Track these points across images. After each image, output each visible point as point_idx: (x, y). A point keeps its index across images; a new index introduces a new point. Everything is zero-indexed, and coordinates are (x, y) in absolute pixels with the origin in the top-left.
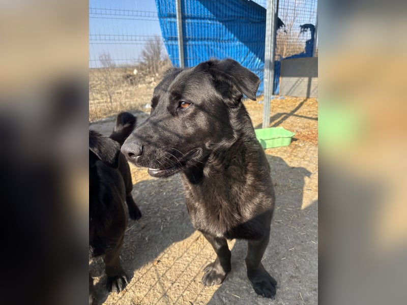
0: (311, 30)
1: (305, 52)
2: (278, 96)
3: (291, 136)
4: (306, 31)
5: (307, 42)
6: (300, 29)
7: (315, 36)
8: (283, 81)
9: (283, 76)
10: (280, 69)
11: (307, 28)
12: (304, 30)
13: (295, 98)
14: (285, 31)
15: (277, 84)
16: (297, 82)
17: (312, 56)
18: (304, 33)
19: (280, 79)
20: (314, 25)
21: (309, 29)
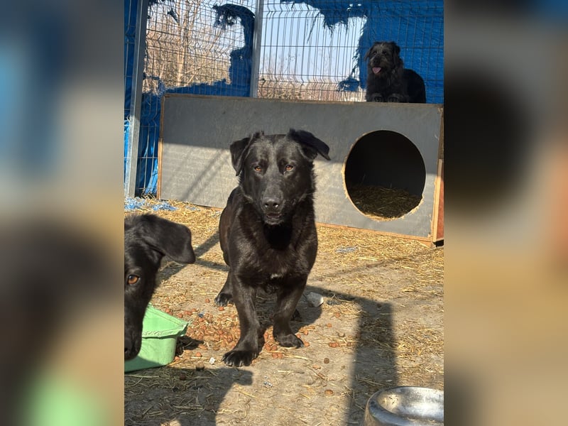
0: (243, 23)
1: (229, 82)
2: (153, 201)
3: (175, 333)
4: (231, 24)
5: (235, 55)
6: (214, 15)
7: (255, 41)
8: (169, 154)
9: (168, 141)
10: (157, 119)
11: (234, 17)
12: (225, 20)
13: (205, 211)
14: (171, 13)
15: (150, 161)
16: (212, 162)
17: (248, 94)
18: (224, 28)
19: (161, 147)
20: (253, 11)
21: (239, 19)
